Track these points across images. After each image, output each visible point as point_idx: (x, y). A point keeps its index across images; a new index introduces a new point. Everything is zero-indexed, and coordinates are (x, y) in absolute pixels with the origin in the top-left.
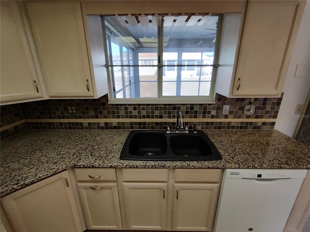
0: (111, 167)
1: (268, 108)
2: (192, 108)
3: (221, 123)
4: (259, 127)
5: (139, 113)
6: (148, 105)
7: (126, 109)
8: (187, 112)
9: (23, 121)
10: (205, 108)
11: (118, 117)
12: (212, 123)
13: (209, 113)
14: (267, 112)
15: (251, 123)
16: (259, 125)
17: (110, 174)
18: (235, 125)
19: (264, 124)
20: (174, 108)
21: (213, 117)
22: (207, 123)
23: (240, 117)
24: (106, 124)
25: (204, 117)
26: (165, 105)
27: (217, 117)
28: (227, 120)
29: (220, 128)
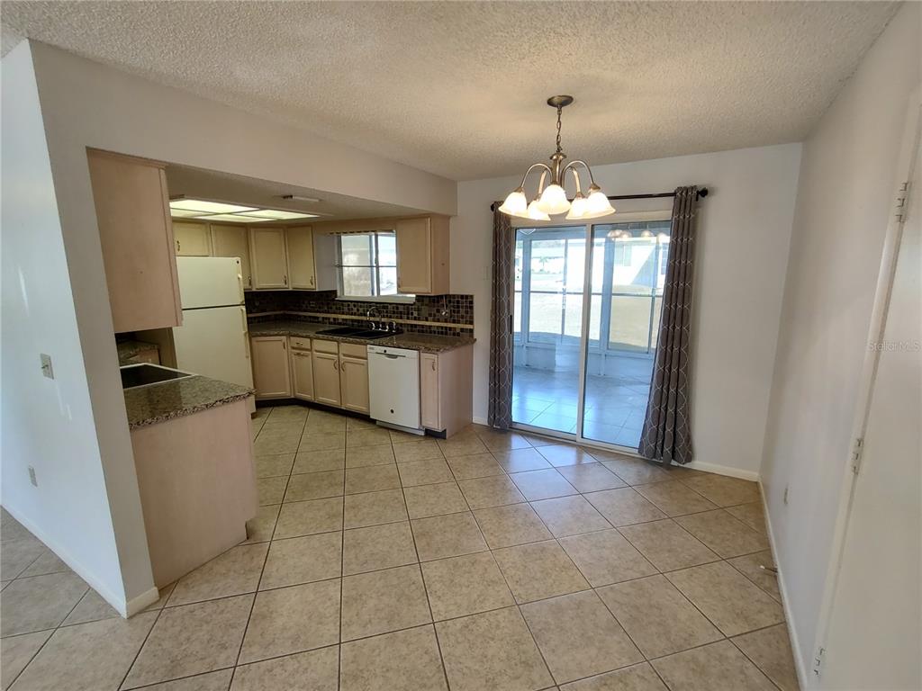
0: (306, 337)
1: (462, 311)
2: (397, 308)
3: (423, 326)
4: (458, 335)
5: (358, 310)
6: (364, 302)
7: (349, 305)
8: (394, 312)
9: (282, 312)
10: (408, 308)
11: (343, 313)
12: (416, 326)
13: (412, 314)
14: (462, 317)
15: (450, 329)
16: (458, 331)
17: (305, 343)
18: (436, 329)
19: (462, 330)
20: (384, 307)
21: (415, 319)
22: (412, 325)
23: (438, 321)
24: (334, 319)
25: (408, 318)
26: (377, 303)
27: (419, 319)
28: (428, 323)
29: (423, 332)
